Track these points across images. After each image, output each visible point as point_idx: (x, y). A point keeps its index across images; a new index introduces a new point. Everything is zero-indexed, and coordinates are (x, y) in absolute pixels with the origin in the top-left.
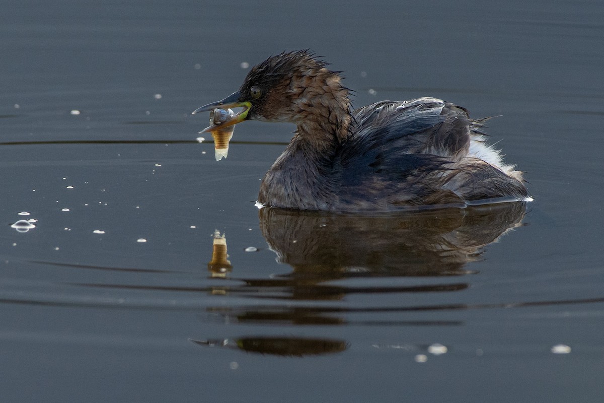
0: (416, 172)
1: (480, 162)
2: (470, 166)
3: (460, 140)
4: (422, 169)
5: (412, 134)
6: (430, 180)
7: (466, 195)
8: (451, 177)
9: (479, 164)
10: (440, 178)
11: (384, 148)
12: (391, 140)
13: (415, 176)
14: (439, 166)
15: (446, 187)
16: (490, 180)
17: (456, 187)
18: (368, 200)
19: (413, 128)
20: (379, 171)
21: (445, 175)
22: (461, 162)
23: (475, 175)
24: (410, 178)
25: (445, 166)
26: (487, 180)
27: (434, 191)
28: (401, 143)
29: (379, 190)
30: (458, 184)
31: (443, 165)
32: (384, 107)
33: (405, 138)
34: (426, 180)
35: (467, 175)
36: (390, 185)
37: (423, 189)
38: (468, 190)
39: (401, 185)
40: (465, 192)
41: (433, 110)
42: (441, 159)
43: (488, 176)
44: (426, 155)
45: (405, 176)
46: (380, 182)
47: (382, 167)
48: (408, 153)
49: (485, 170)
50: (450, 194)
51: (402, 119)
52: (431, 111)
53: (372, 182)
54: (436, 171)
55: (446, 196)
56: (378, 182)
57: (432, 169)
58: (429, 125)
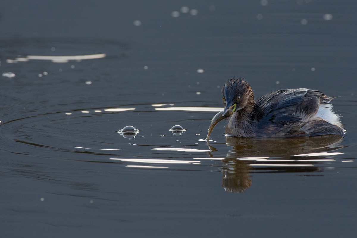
0: (288, 123)
1: (320, 119)
2: (314, 121)
3: (311, 109)
4: (291, 122)
5: (288, 106)
6: (294, 126)
7: (311, 133)
8: (304, 125)
9: (319, 120)
10: (299, 126)
11: (275, 113)
12: (279, 109)
13: (287, 125)
14: (298, 120)
15: (301, 129)
16: (323, 127)
17: (307, 130)
18: (267, 135)
19: (289, 103)
20: (273, 123)
21: (301, 124)
22: (311, 119)
23: (316, 125)
24: (285, 126)
25: (302, 120)
26: (322, 127)
27: (296, 131)
28: (283, 110)
29: (271, 131)
30: (307, 128)
31: (300, 120)
32: (279, 93)
33: (285, 108)
34: (292, 126)
35: (312, 125)
36: (276, 129)
37: (290, 130)
38: (312, 131)
39: (281, 129)
40: (310, 132)
41: (300, 95)
42: (299, 118)
43: (322, 125)
44: (294, 116)
45: (284, 124)
46: (273, 128)
47: (274, 121)
48: (285, 115)
49: (322, 123)
50: (303, 133)
51: (285, 99)
52: (299, 95)
53: (269, 127)
54: (297, 123)
55: (301, 133)
56: (271, 128)
57: (295, 122)
58: (296, 102)
